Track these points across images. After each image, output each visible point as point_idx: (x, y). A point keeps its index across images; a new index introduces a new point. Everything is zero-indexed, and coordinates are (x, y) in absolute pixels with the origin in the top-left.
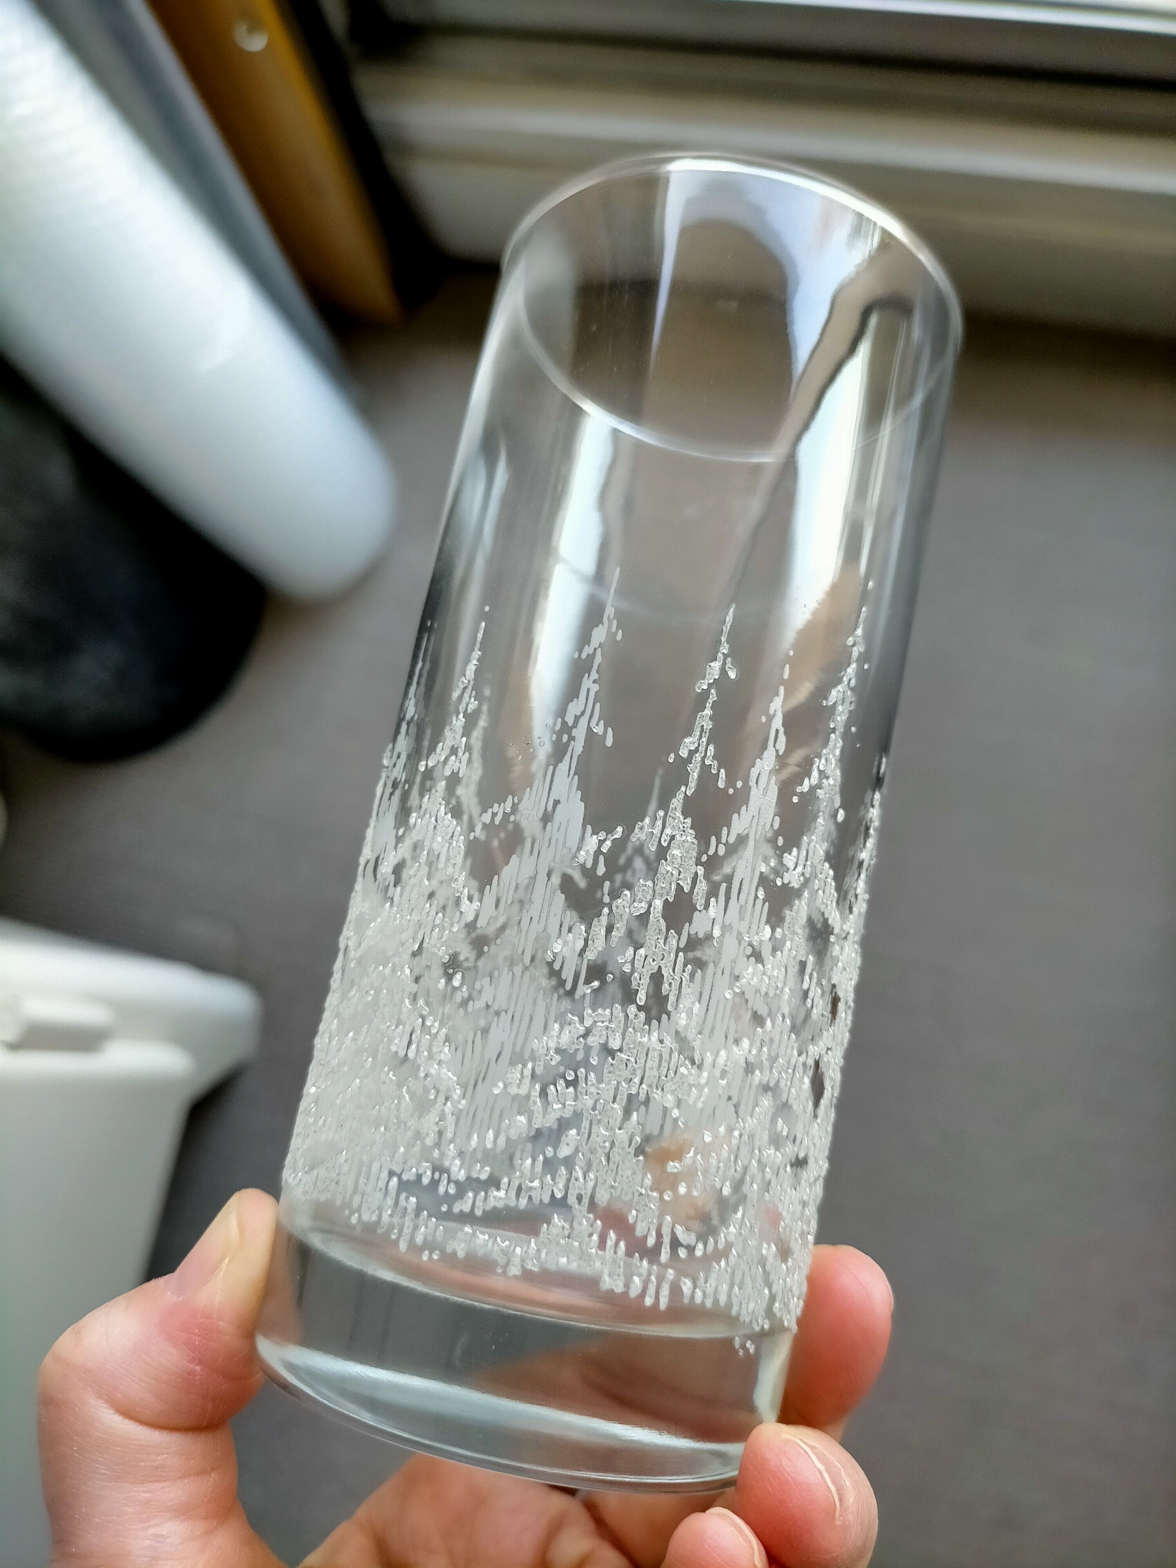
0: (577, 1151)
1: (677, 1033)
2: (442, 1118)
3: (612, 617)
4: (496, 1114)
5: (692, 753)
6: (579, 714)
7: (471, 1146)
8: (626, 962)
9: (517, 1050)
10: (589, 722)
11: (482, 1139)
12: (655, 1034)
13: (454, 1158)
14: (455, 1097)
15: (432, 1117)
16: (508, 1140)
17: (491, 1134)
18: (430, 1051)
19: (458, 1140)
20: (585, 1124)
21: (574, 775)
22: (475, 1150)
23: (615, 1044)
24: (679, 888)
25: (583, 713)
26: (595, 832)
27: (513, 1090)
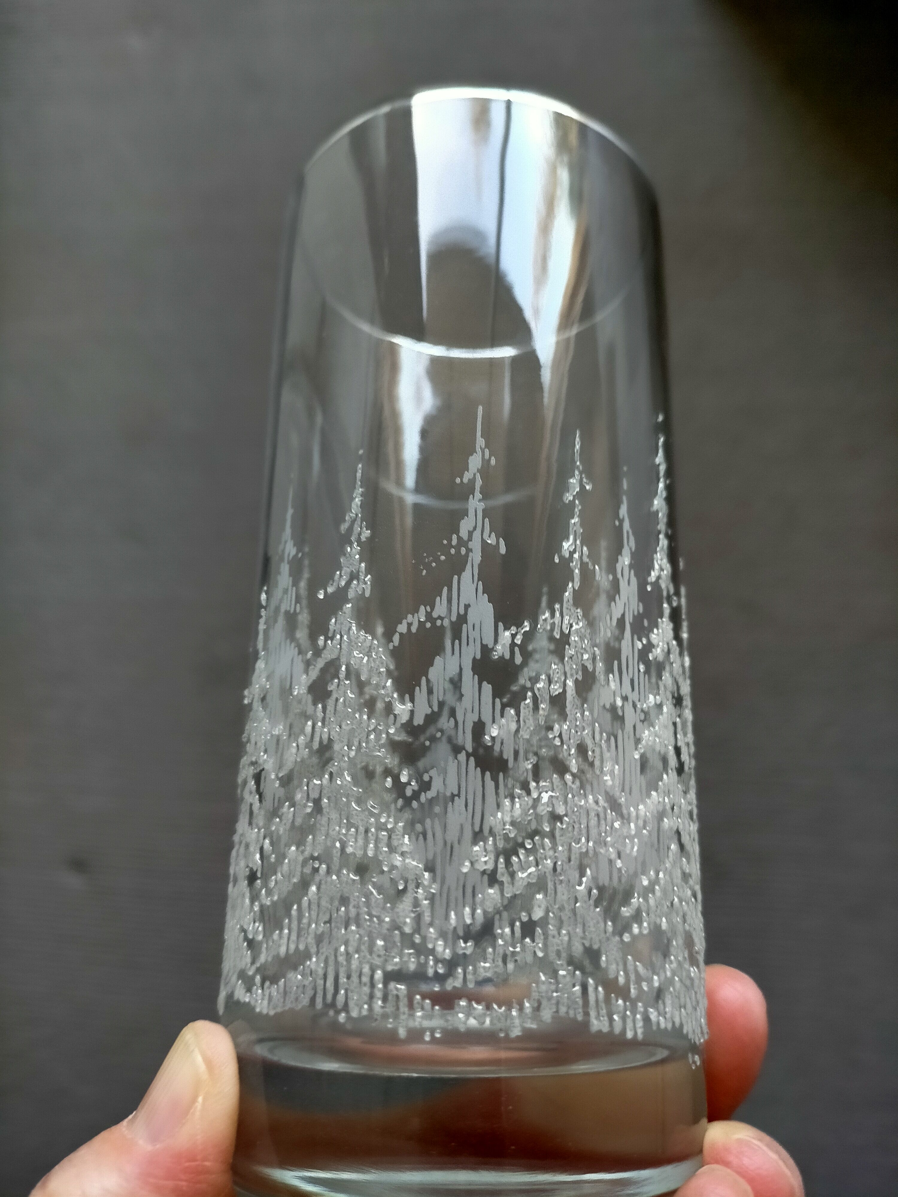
0: (547, 911)
1: (607, 793)
2: (416, 903)
3: (483, 446)
4: (469, 891)
5: (571, 553)
6: (471, 529)
7: (451, 925)
8: (555, 737)
9: (477, 829)
10: (482, 535)
11: (460, 916)
12: (591, 797)
13: (436, 939)
14: (426, 883)
15: (405, 905)
16: (485, 912)
17: (467, 910)
18: (389, 845)
19: (437, 922)
20: (550, 885)
21: (478, 581)
22: (455, 928)
23: (561, 810)
24: (584, 668)
25: (475, 528)
26: (506, 628)
27: (481, 867)
